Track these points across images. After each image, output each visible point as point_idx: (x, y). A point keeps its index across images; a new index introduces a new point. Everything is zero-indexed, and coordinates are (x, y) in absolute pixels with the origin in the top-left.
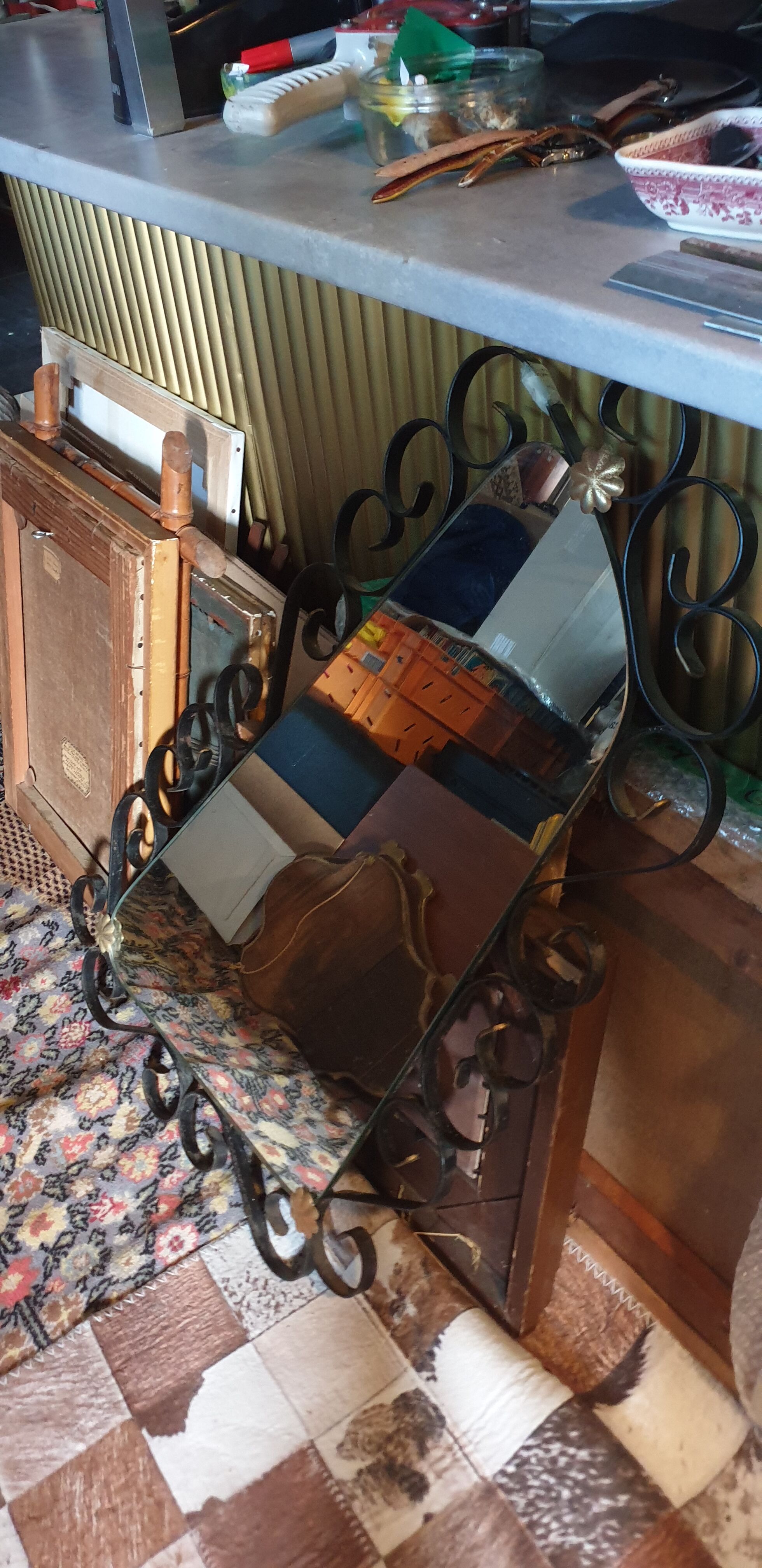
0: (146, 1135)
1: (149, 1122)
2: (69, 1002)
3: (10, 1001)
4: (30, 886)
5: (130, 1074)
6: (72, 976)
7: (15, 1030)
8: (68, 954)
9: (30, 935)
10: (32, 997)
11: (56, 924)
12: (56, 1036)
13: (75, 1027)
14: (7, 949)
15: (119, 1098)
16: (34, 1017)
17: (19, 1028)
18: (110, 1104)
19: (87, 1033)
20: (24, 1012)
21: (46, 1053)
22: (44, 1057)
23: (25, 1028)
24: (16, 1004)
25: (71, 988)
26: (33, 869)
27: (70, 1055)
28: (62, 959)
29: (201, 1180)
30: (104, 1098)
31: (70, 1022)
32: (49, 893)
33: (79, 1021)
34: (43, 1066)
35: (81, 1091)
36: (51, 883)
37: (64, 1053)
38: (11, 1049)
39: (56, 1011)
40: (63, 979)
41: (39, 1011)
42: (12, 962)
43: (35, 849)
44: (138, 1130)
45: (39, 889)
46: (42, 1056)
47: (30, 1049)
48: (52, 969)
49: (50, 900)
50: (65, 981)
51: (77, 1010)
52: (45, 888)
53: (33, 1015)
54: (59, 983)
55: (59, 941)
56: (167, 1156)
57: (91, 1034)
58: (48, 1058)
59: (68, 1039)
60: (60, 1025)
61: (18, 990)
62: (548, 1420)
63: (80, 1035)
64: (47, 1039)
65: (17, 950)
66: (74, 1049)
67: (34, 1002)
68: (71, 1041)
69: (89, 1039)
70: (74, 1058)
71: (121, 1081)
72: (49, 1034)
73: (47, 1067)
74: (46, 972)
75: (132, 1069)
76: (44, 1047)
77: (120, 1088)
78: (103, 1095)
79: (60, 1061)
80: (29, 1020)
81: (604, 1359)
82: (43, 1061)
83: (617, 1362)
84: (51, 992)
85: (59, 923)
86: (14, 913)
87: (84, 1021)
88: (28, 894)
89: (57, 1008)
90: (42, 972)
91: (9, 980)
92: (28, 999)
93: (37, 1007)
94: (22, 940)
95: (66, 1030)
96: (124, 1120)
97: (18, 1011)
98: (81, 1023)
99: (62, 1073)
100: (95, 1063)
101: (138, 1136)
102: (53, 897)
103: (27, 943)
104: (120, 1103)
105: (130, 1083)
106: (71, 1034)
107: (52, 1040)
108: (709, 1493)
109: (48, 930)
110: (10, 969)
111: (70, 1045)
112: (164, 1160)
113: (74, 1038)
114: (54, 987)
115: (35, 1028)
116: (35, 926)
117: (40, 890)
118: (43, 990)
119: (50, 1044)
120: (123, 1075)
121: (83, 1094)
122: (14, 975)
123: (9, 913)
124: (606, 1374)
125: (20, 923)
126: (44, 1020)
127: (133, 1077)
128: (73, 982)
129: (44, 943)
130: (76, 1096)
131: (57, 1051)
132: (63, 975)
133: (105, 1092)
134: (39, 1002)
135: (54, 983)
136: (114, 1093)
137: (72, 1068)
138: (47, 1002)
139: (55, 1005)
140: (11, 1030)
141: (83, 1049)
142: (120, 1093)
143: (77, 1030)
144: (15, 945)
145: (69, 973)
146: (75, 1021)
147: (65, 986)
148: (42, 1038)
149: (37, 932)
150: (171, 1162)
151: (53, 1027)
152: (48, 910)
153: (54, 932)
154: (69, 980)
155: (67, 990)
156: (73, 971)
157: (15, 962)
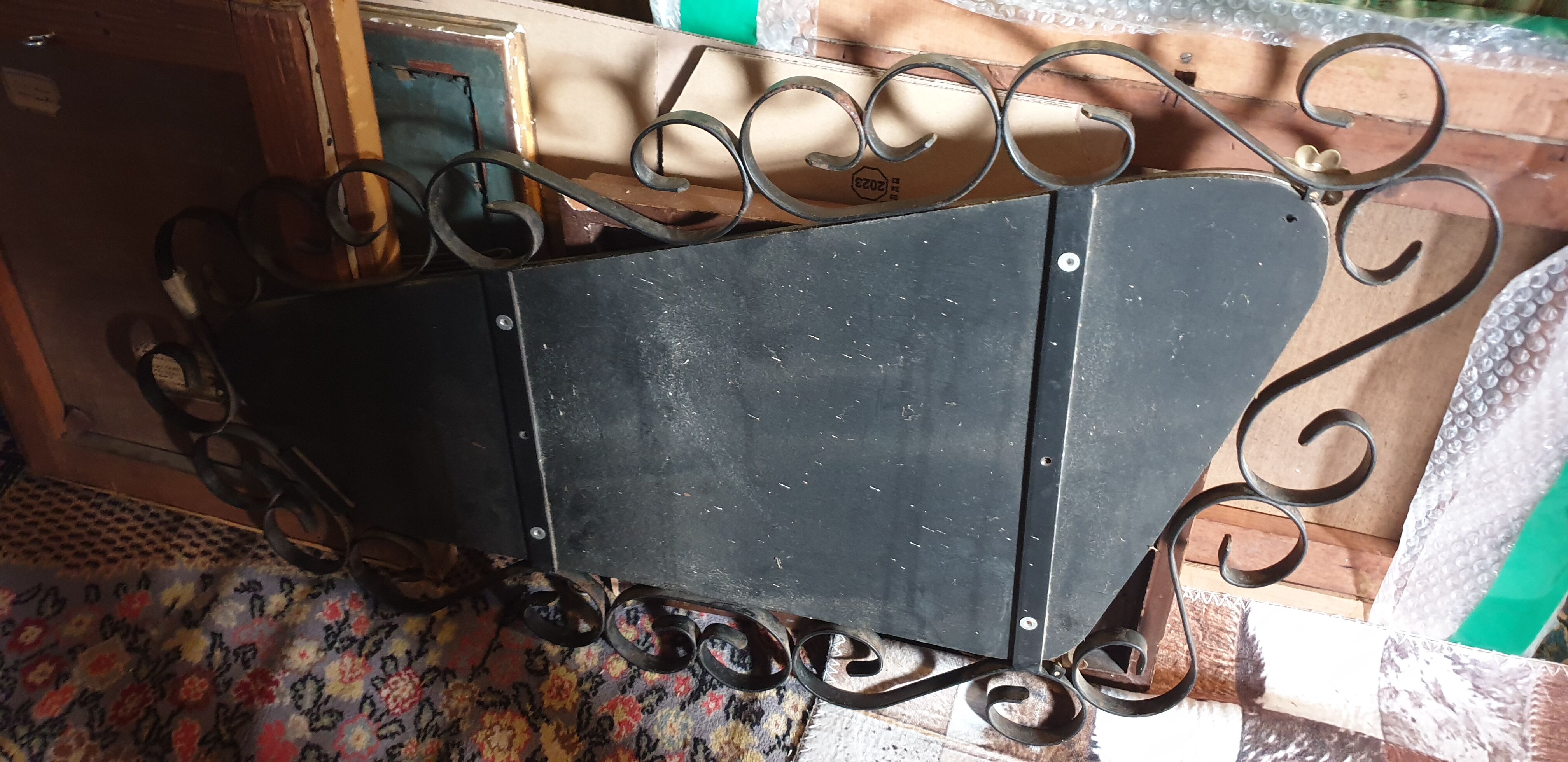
0: (597, 744)
1: (589, 729)
2: (361, 660)
3: (277, 701)
4: (170, 558)
5: (523, 691)
6: (335, 629)
7: (313, 730)
8: (307, 608)
9: (231, 613)
10: (303, 681)
11: (255, 582)
12: (378, 706)
13: (395, 683)
14: (213, 647)
15: (532, 725)
16: (327, 701)
17: (318, 724)
18: (526, 737)
19: (416, 680)
20: (307, 704)
21: (383, 732)
22: (385, 737)
23: (326, 721)
24: (288, 700)
25: (346, 643)
26: (151, 536)
27: (418, 717)
28: (303, 617)
29: (706, 749)
30: (514, 736)
31: (384, 680)
32: (205, 553)
33: (393, 673)
34: (394, 747)
35: (482, 745)
36: (195, 539)
37: (408, 719)
38: (331, 753)
39: (351, 680)
40: (327, 638)
41: (326, 691)
42: (232, 657)
43: (131, 511)
44: (582, 747)
45: (186, 555)
46: (381, 738)
47: (358, 739)
48: (302, 636)
49: (215, 560)
50: (331, 640)
51: (380, 663)
52: (194, 550)
53: (322, 700)
54: (325, 645)
55: (276, 601)
56: (644, 749)
57: (422, 679)
58: (393, 735)
59: (399, 700)
60: (372, 690)
61: (276, 683)
62: (1243, 743)
63: (410, 687)
64: (370, 716)
65: (227, 640)
66: (416, 707)
67: (311, 686)
68: (404, 701)
69: (425, 686)
70: (426, 716)
71: (519, 704)
72: (367, 709)
73: (401, 745)
74: (297, 642)
75: (521, 684)
76: (375, 727)
77: (524, 713)
78: (510, 733)
79: (411, 729)
80: (323, 708)
81: (1221, 661)
82: (388, 743)
83: (1234, 657)
84: (321, 662)
85: (259, 579)
86: (176, 601)
87: (400, 668)
88: (175, 568)
89: (348, 675)
90: (291, 645)
91: (247, 679)
92: (299, 686)
93: (320, 689)
94: (225, 625)
95: (385, 692)
96: (557, 746)
97: (299, 707)
98: (399, 675)
99: (429, 740)
100: (462, 705)
101: (589, 750)
102: (215, 554)
103: (234, 624)
104: (537, 729)
105: (531, 701)
106: (396, 693)
107: (378, 714)
108: (1385, 711)
109: (251, 594)
110: (236, 666)
111: (407, 705)
112: (645, 755)
113: (405, 695)
114: (322, 654)
115: (341, 714)
116: (227, 599)
117: (190, 556)
118: (312, 665)
119: (380, 719)
120: (516, 697)
121: (486, 746)
122: (250, 671)
123: (168, 603)
124: (1233, 673)
125: (199, 606)
126: (345, 697)
127: (529, 692)
128: (343, 635)
129: (257, 614)
130: (480, 753)
131: (395, 721)
132: (323, 634)
133: (510, 728)
134: (317, 682)
135: (319, 650)
136: (521, 724)
137: (437, 728)
138: (328, 675)
139: (343, 673)
140: (309, 735)
141: (428, 700)
142: (528, 719)
143: (401, 684)
144: (221, 635)
145: (328, 628)
146: (390, 676)
147: (337, 645)
148: (363, 718)
149: (237, 605)
150: (653, 753)
151: (365, 698)
152: (227, 572)
153: (261, 594)
154: (337, 636)
155: (345, 649)
156: (331, 622)
157: (236, 653)
